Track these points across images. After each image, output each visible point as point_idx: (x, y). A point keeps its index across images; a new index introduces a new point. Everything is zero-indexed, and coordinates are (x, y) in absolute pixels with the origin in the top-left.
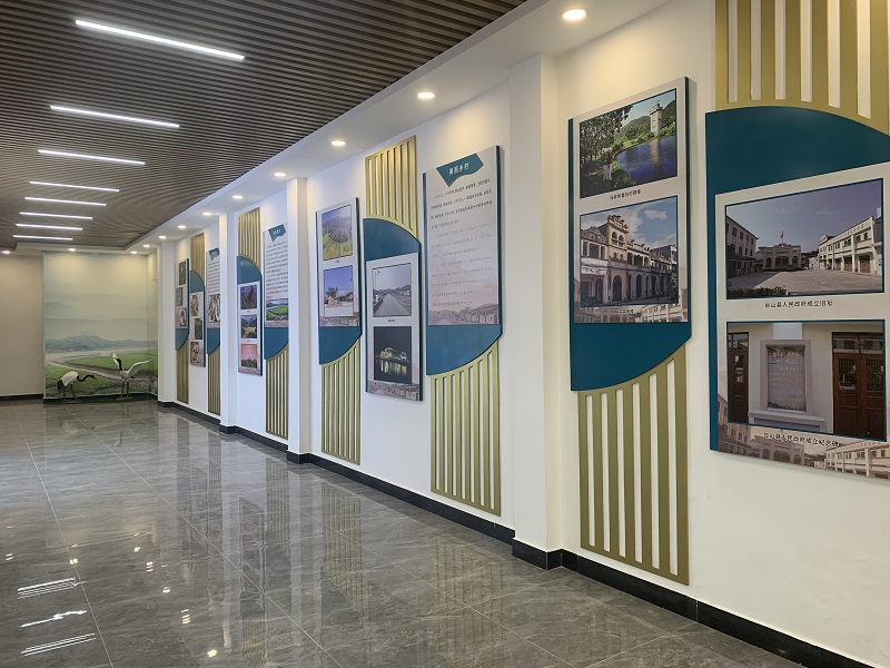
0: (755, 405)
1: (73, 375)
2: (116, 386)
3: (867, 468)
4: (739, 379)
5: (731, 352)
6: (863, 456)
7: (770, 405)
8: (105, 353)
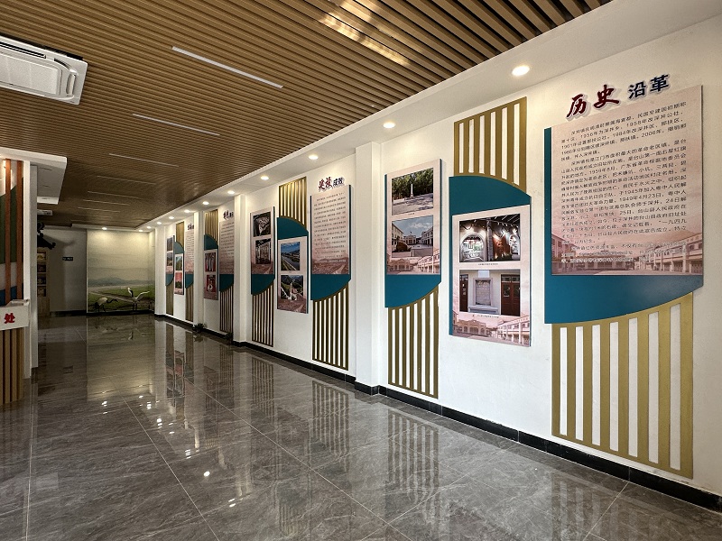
0: (471, 304)
1: (105, 299)
2: (130, 305)
3: (519, 333)
4: (464, 294)
5: (461, 283)
6: (518, 327)
7: (477, 303)
8: (123, 287)
